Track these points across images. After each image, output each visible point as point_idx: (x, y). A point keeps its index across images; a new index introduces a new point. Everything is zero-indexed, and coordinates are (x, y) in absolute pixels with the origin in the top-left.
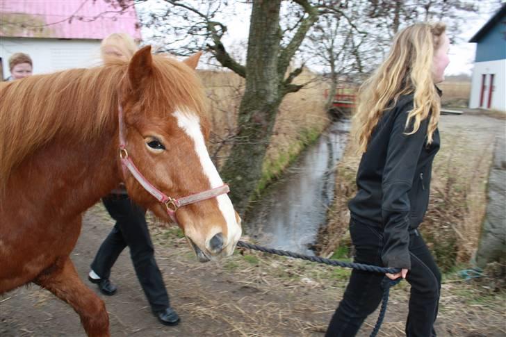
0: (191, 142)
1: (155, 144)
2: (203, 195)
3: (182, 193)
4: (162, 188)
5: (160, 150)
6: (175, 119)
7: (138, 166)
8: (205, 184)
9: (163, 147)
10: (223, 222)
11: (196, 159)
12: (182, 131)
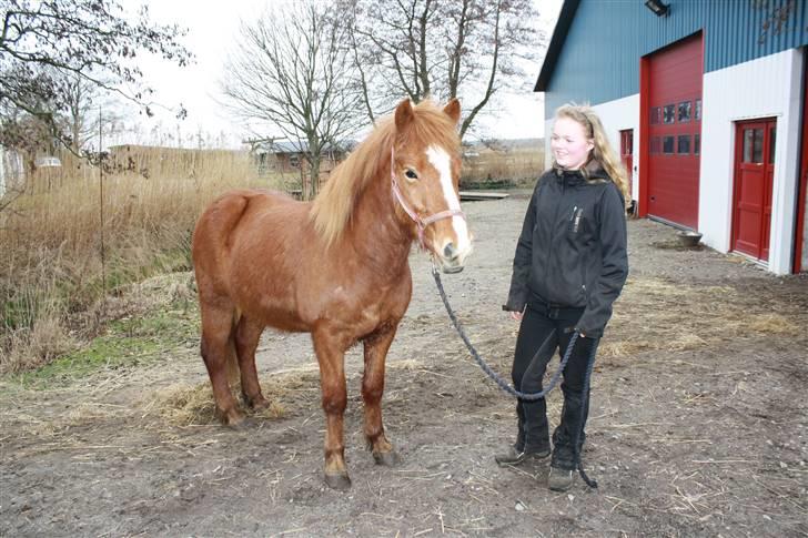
0: (437, 174)
1: (410, 174)
2: (442, 215)
3: (427, 213)
4: (416, 210)
5: (414, 179)
6: (427, 156)
7: (402, 192)
8: (444, 206)
9: (416, 177)
10: (454, 235)
11: (440, 187)
12: (431, 166)
